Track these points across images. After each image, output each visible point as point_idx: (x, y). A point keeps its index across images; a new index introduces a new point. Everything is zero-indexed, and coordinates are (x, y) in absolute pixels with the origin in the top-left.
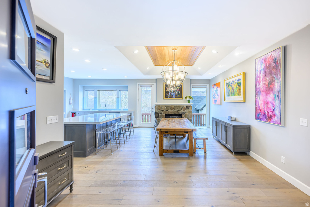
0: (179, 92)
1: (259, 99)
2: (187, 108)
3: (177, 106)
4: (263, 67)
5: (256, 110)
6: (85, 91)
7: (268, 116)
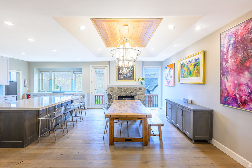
0: (132, 74)
1: (225, 80)
2: (139, 90)
3: (130, 88)
4: (232, 41)
5: (221, 92)
6: (40, 74)
7: (241, 101)
